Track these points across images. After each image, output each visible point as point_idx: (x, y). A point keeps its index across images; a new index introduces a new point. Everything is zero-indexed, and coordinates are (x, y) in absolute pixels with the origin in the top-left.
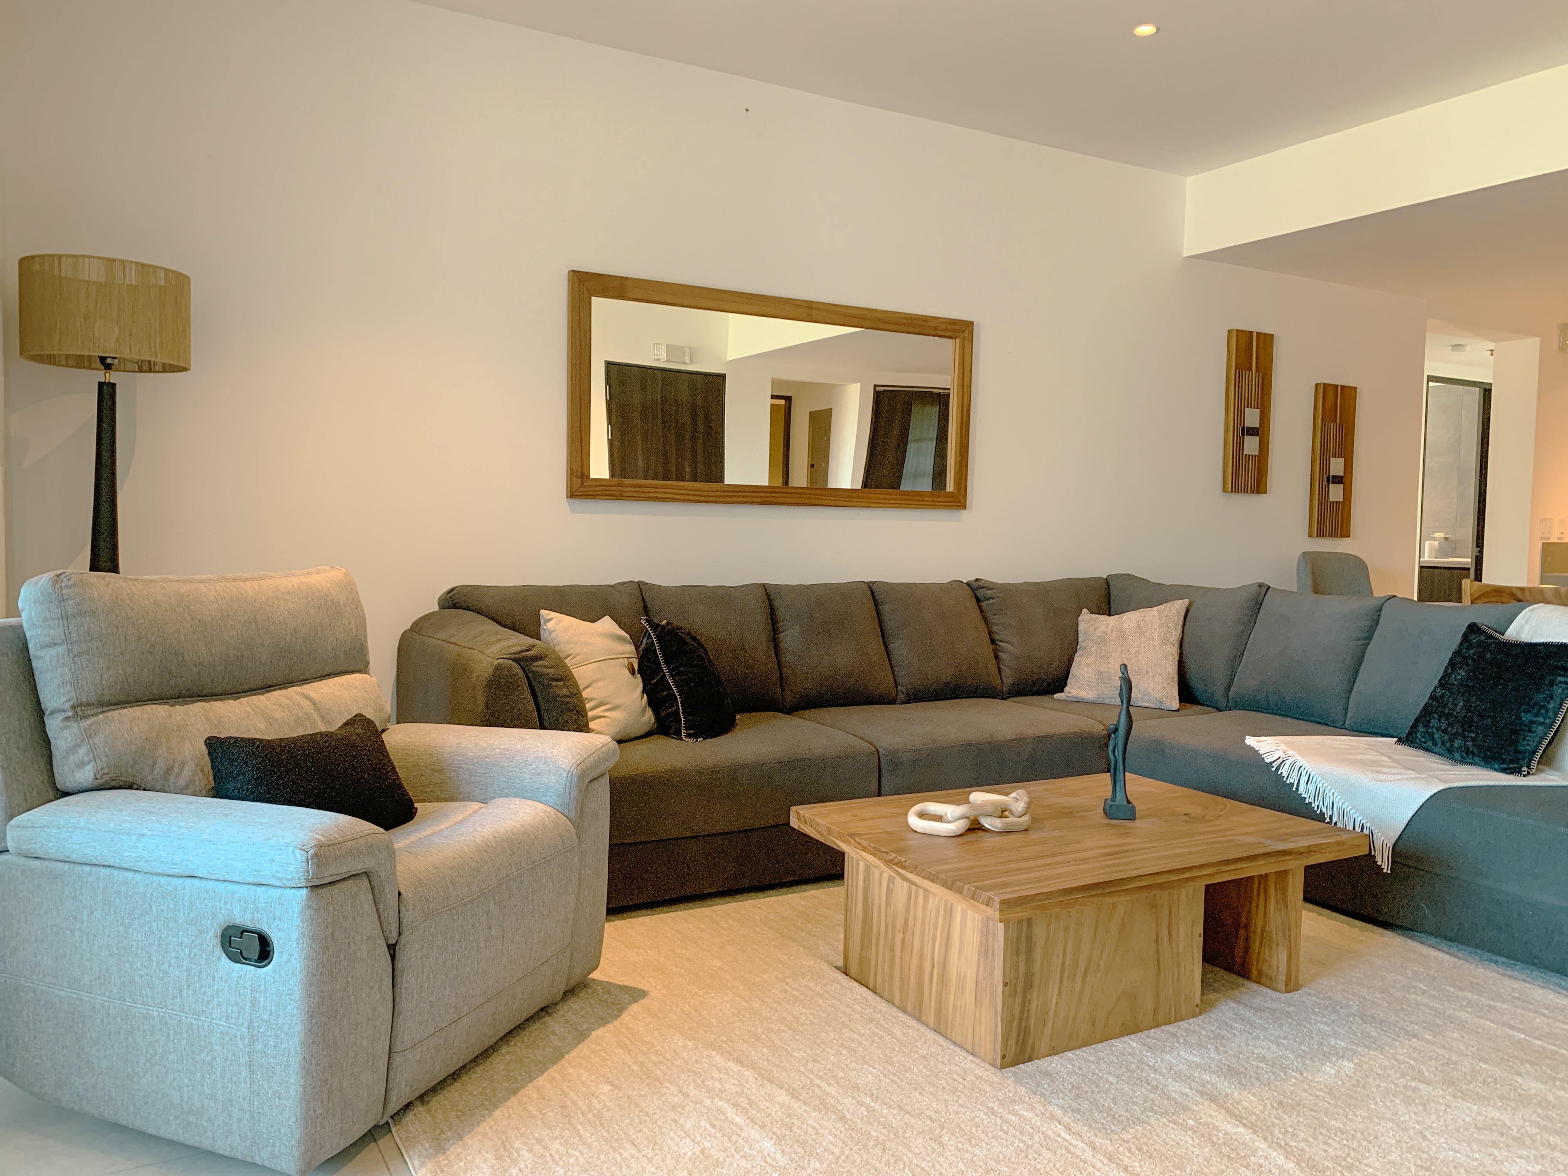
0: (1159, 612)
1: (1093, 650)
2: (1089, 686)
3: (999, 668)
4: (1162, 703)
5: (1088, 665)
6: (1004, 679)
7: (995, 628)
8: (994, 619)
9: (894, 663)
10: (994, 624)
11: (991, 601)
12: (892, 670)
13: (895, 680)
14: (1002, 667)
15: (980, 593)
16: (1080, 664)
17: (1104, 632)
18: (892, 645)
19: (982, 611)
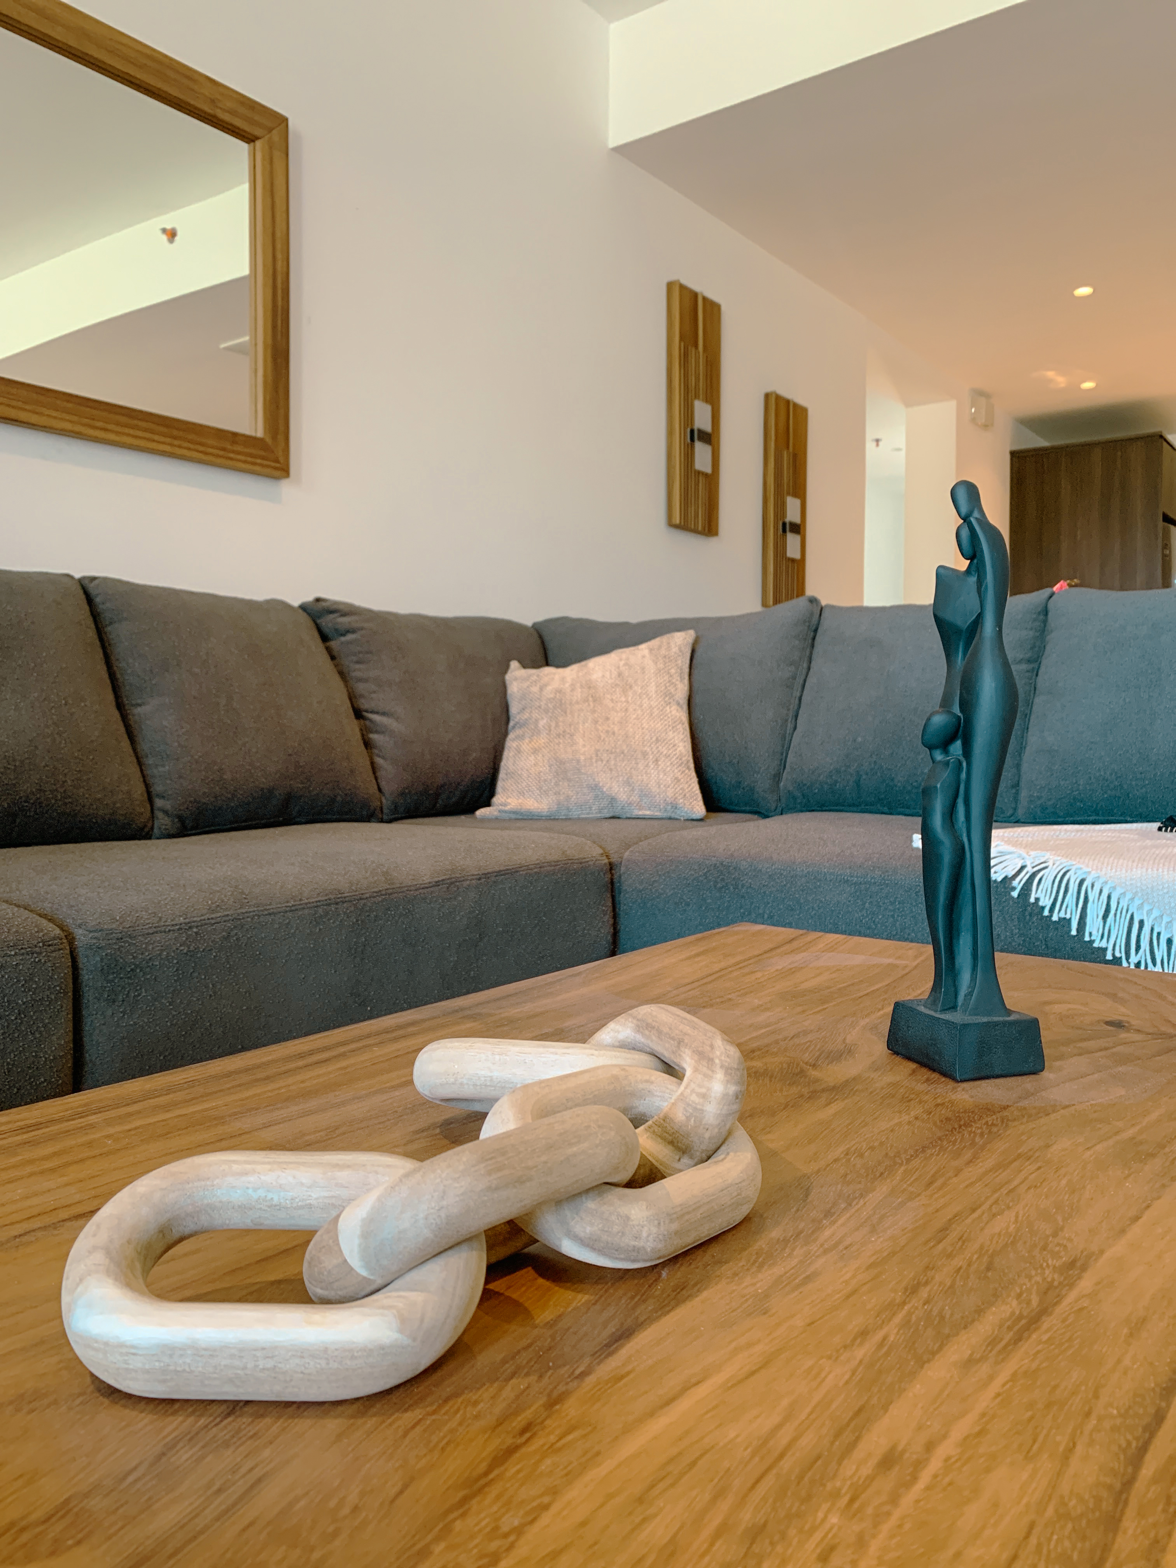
0: (651, 650)
1: (542, 723)
2: (540, 789)
3: (373, 764)
4: (675, 807)
5: (535, 751)
6: (383, 784)
7: (360, 688)
8: (357, 671)
9: (144, 746)
10: (360, 680)
11: (350, 637)
12: (140, 763)
13: (147, 786)
14: (379, 761)
15: (327, 622)
16: (519, 751)
17: (559, 691)
18: (138, 710)
19: (333, 658)
